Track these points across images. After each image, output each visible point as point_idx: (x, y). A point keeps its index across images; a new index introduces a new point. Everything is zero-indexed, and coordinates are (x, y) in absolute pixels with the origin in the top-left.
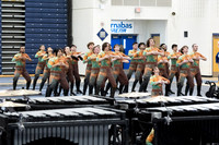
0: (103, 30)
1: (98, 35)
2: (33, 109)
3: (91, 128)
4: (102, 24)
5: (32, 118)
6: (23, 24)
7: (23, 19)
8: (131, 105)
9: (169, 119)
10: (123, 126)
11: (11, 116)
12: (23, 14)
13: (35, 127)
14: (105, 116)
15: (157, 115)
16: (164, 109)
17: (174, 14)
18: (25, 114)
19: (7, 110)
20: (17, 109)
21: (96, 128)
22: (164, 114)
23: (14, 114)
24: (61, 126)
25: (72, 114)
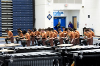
0: (50, 15)
1: (48, 17)
2: (17, 52)
3: (45, 61)
4: (49, 12)
5: (16, 57)
6: (12, 12)
7: (12, 10)
8: (64, 50)
9: (81, 56)
10: (60, 60)
11: (6, 56)
12: (12, 8)
13: (18, 61)
14: (51, 55)
15: (76, 55)
16: (79, 52)
17: (83, 7)
18: (13, 55)
19: (5, 53)
20: (9, 53)
21: (47, 61)
22: (79, 54)
23: (8, 55)
24: (30, 60)
25: (36, 55)
